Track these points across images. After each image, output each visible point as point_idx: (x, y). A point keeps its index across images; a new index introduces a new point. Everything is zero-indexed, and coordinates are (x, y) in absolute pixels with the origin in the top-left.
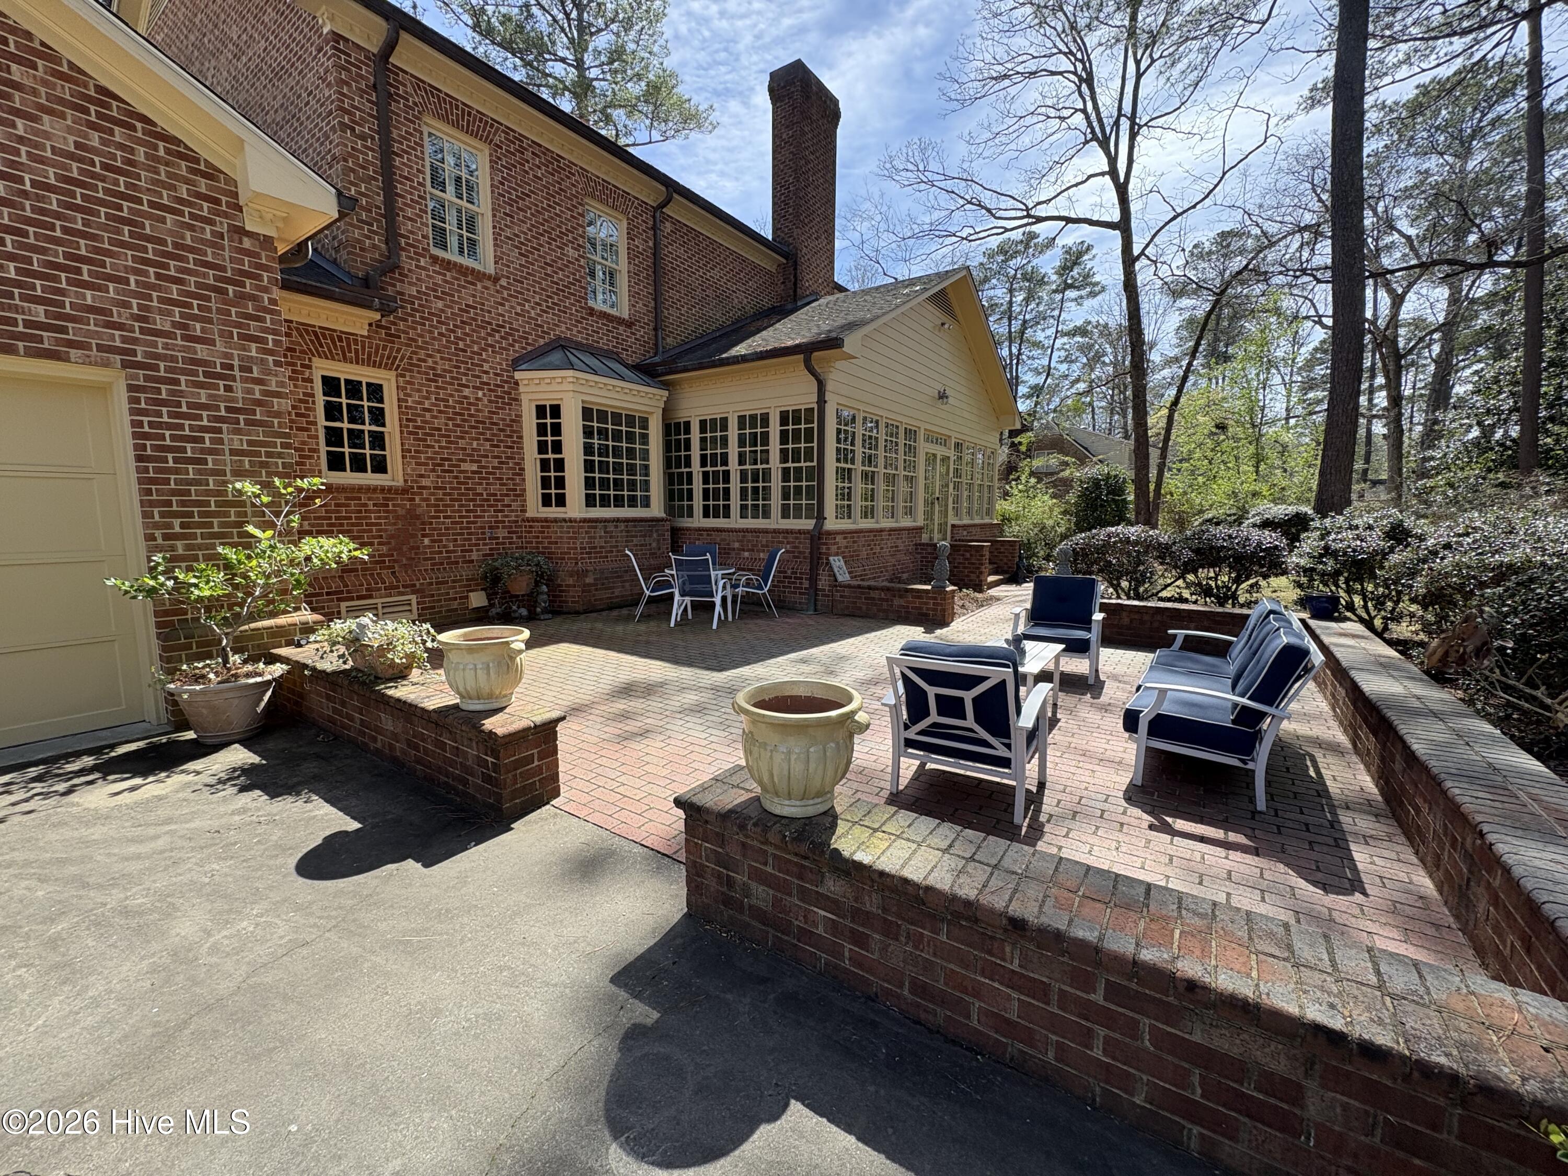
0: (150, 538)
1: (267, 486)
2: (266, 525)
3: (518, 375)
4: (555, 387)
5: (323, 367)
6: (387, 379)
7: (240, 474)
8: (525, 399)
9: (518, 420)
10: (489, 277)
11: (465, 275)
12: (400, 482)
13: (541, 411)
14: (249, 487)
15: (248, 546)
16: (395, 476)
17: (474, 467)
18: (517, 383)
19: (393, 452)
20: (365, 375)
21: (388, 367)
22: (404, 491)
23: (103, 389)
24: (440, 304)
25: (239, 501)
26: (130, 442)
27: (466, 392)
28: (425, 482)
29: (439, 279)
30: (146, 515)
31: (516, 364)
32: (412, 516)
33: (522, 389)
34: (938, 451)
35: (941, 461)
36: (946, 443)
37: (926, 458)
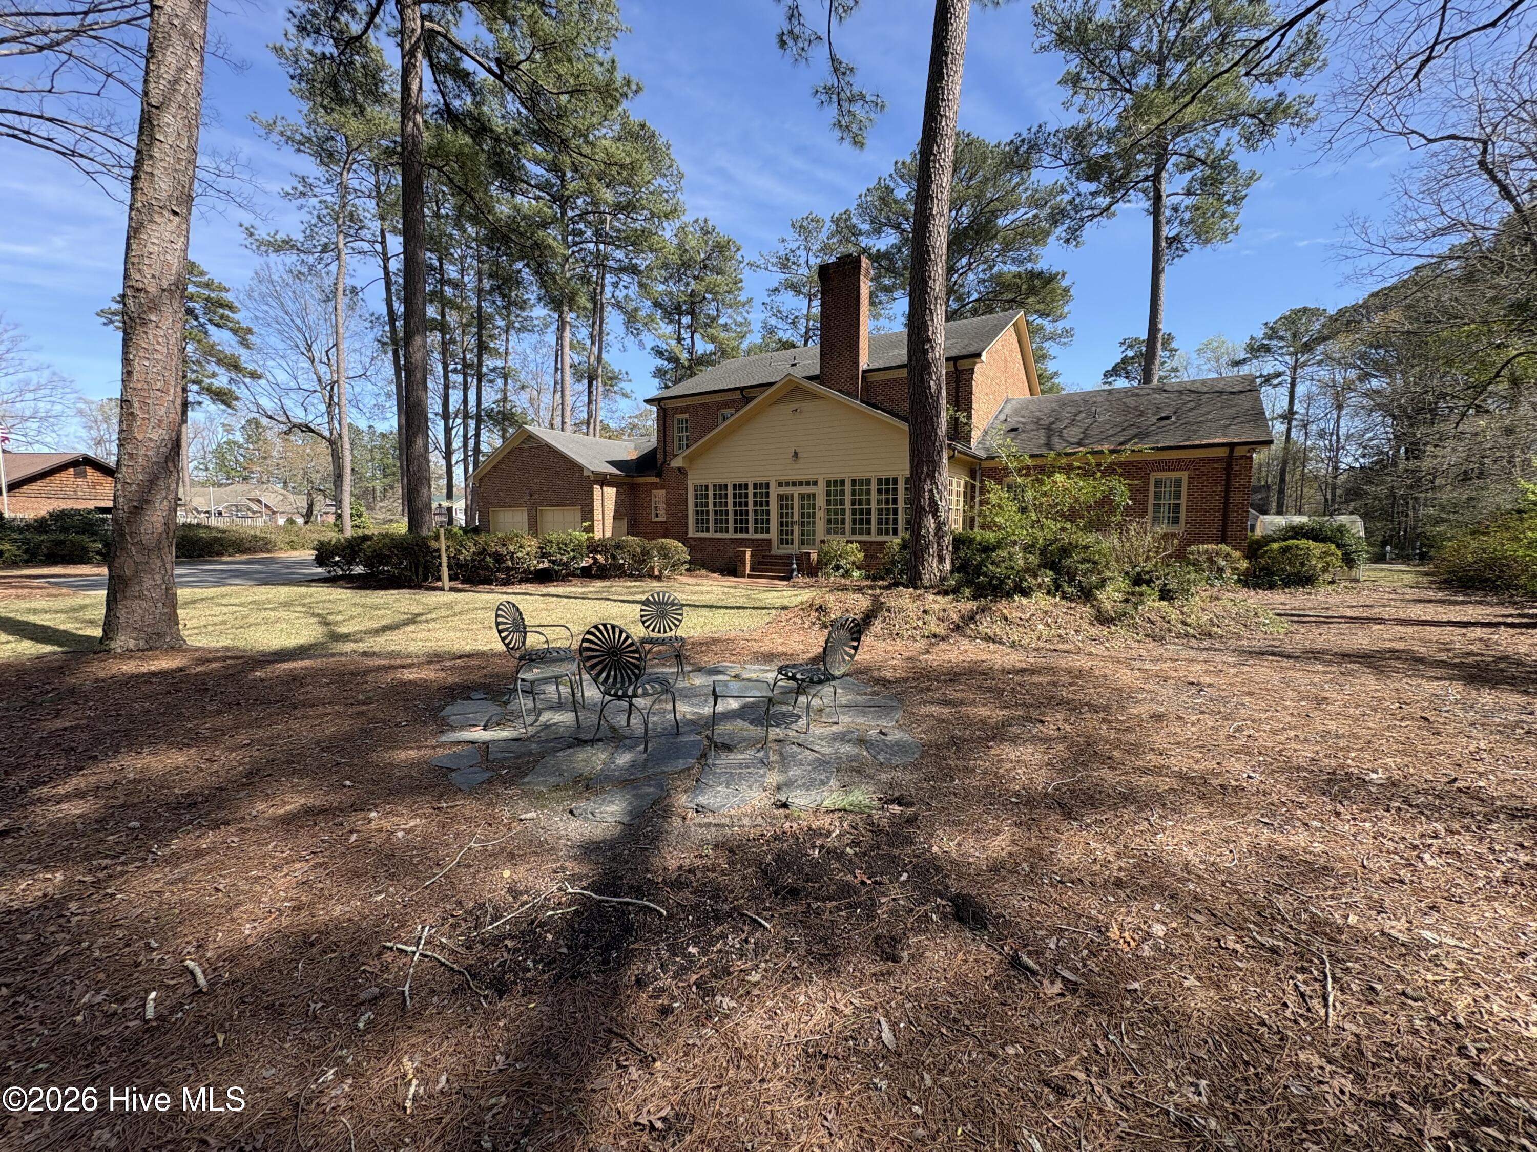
20: (660, 492)
34: (796, 491)
35: (802, 497)
36: (815, 483)
37: (781, 497)
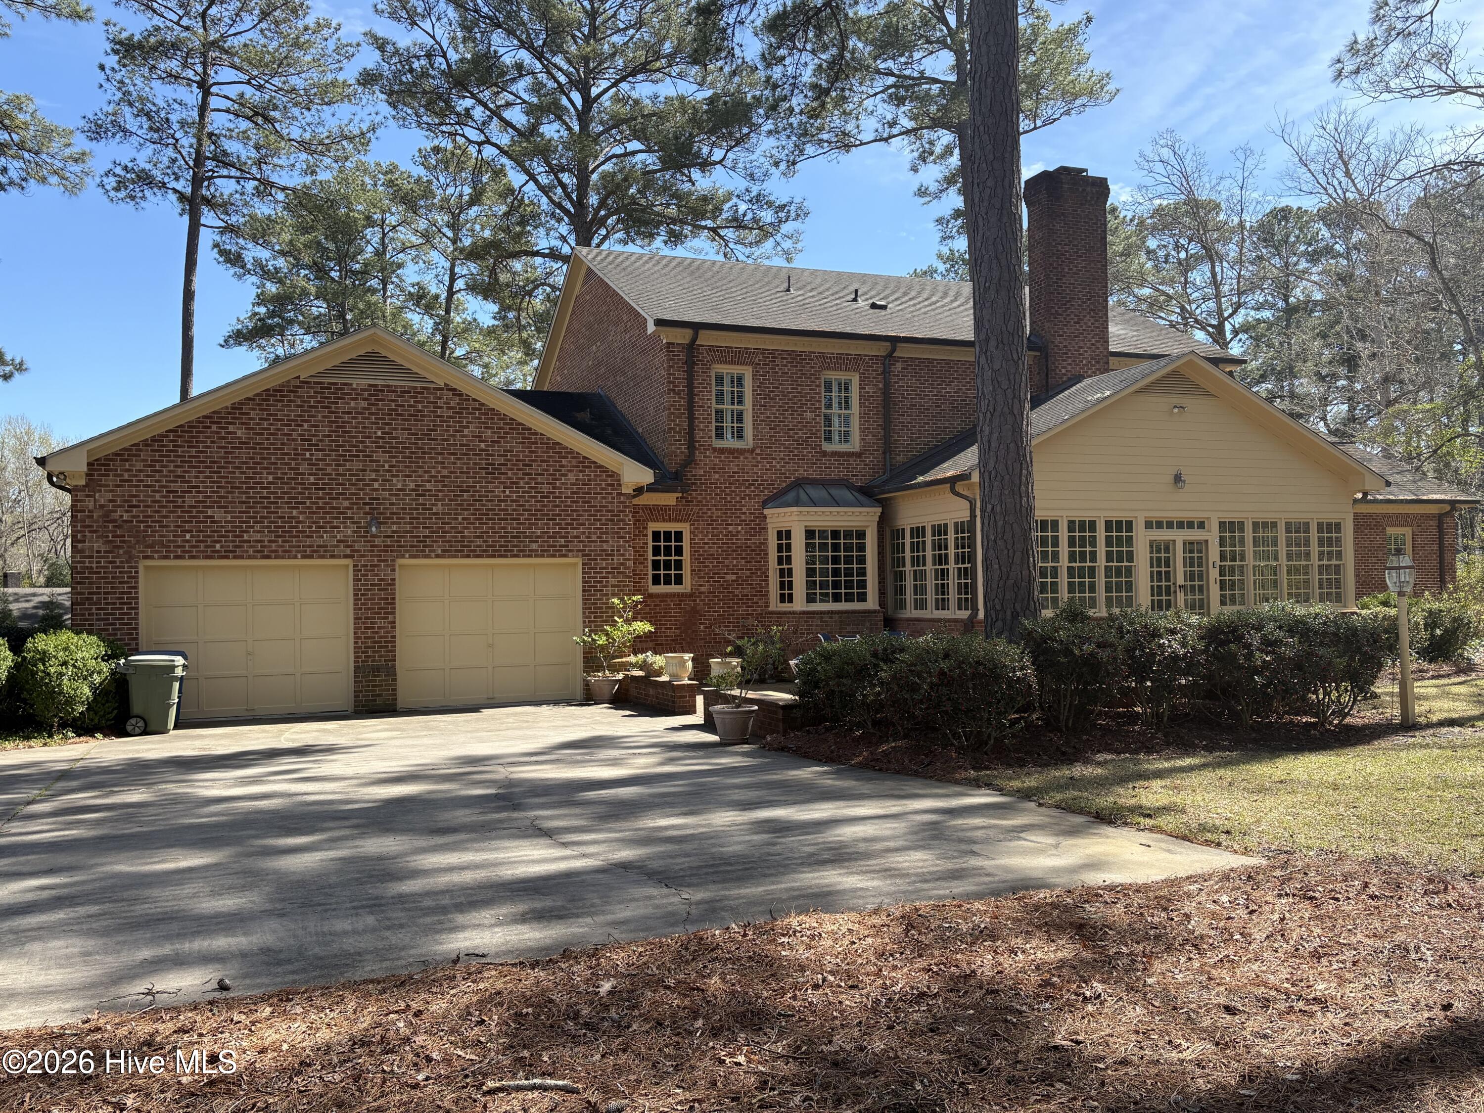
0: (584, 622)
1: (622, 600)
2: (621, 617)
3: (766, 512)
4: (787, 518)
5: (653, 526)
6: (685, 528)
7: (614, 595)
8: (770, 526)
9: (765, 542)
10: (748, 451)
11: (733, 453)
12: (689, 590)
13: (780, 534)
14: (616, 601)
15: (614, 626)
16: (686, 587)
17: (734, 578)
18: (765, 517)
19: (686, 572)
20: (672, 527)
21: (685, 521)
22: (691, 595)
23: (575, 564)
24: (717, 476)
25: (613, 607)
26: (581, 584)
27: (731, 528)
28: (703, 589)
29: (717, 461)
30: (584, 613)
31: (765, 504)
32: (694, 610)
33: (768, 520)
34: (1179, 537)
35: (1189, 546)
36: (1201, 525)
37: (1155, 547)
